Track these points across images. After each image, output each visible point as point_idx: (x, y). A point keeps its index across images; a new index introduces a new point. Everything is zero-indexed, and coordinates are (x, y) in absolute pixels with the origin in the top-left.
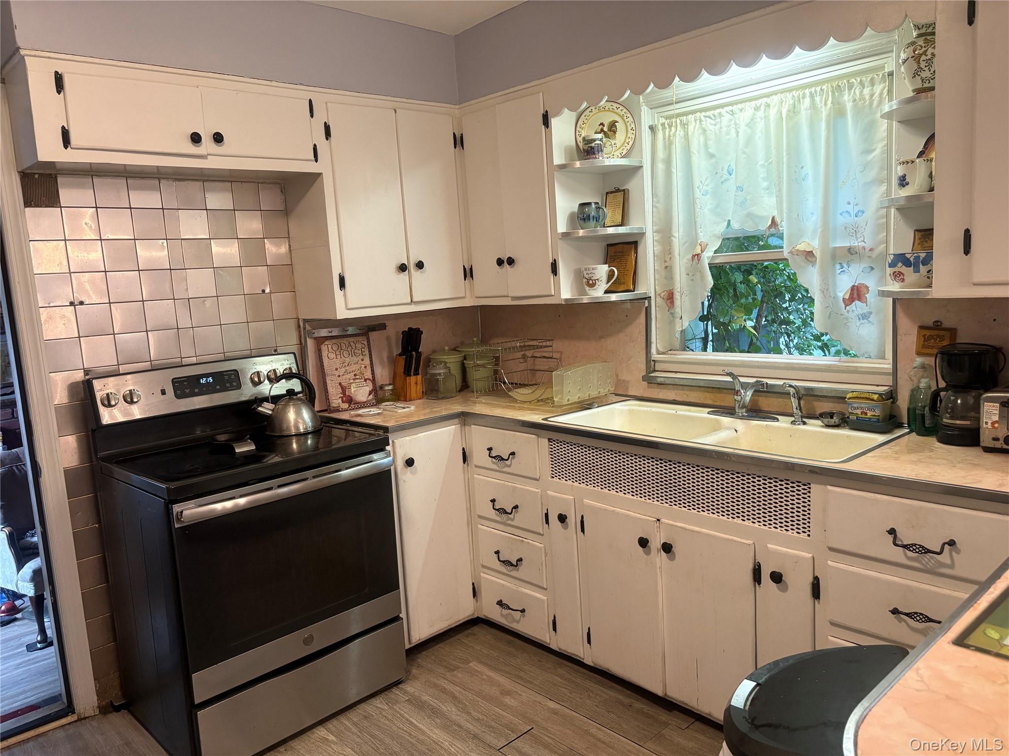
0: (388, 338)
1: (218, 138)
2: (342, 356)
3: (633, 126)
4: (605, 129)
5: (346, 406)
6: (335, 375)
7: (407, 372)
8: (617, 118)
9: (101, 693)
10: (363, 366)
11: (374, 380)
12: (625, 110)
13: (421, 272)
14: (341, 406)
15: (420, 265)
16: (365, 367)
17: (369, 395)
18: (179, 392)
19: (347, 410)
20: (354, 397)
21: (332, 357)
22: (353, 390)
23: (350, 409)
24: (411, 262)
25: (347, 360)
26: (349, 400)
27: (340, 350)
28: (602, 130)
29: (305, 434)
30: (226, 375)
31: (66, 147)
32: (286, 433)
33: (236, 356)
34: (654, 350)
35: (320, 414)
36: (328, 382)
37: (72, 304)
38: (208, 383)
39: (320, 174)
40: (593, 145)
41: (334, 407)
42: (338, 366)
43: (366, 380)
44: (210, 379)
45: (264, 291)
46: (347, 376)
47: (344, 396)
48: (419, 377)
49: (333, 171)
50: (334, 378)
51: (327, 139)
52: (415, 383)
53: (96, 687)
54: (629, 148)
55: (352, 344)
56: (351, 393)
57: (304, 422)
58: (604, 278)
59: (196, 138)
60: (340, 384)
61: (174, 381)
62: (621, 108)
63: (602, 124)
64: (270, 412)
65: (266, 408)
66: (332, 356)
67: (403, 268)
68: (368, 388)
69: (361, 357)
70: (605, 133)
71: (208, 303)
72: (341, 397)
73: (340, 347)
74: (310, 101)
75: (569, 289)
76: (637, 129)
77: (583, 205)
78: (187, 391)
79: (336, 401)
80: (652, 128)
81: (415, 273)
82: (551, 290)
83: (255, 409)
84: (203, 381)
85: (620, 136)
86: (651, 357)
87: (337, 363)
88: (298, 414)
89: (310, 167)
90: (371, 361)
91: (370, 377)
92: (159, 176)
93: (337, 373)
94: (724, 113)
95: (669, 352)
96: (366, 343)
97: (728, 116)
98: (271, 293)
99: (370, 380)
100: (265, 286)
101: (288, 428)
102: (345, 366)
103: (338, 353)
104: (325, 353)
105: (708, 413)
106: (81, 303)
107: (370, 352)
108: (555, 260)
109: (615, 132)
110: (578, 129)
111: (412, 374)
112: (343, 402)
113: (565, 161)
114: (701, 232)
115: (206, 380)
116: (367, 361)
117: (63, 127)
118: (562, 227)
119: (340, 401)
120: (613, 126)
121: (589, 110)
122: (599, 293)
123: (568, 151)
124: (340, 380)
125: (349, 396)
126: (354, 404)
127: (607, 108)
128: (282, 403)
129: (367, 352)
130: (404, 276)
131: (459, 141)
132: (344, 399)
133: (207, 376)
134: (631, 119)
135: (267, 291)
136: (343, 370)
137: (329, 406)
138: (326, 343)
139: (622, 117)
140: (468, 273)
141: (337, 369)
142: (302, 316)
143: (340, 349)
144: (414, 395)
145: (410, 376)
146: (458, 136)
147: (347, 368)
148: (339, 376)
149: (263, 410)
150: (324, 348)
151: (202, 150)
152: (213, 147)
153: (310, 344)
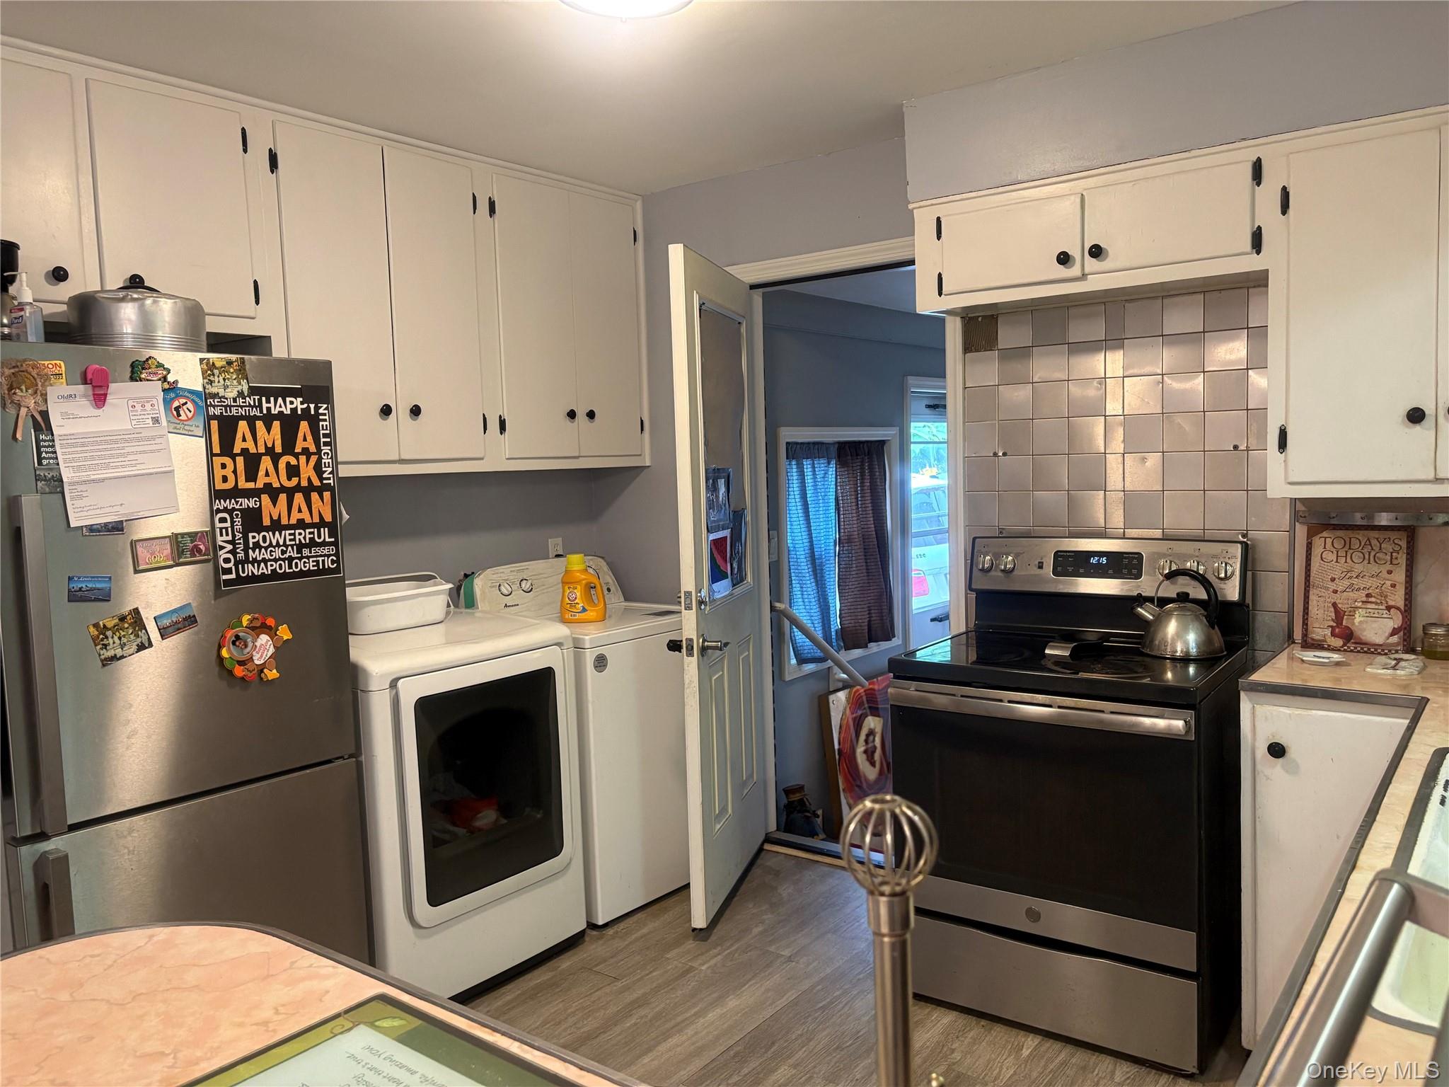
1: (1097, 252)
2: (1349, 560)
6: (1327, 589)
10: (1390, 583)
11: (1407, 612)
14: (1328, 640)
16: (1394, 586)
17: (1392, 634)
18: (1059, 569)
19: (1339, 650)
20: (1357, 632)
21: (1330, 559)
22: (1358, 619)
23: (1345, 650)
25: (1358, 568)
27: (1346, 549)
30: (1126, 558)
32: (1159, 653)
33: (1179, 536)
36: (1314, 598)
37: (995, 454)
38: (1099, 564)
39: (1265, 270)
41: (1313, 639)
42: (1337, 575)
43: (1389, 608)
44: (1104, 560)
45: (1236, 447)
46: (1351, 594)
47: (1337, 626)
50: (1323, 592)
51: (1281, 214)
55: (1376, 542)
56: (1353, 624)
57: (1186, 643)
59: (1064, 259)
60: (1334, 605)
64: (1148, 618)
65: (1145, 612)
66: (1330, 556)
68: (1392, 622)
69: (1389, 567)
71: (1150, 460)
72: (1332, 627)
73: (1348, 545)
74: (1257, 160)
78: (1070, 569)
83: (1133, 608)
84: (1094, 560)
87: (1337, 569)
89: (1252, 263)
90: (1409, 576)
91: (1401, 604)
92: (1104, 300)
93: (1332, 586)
96: (1402, 543)
99: (1398, 609)
100: (1240, 440)
101: (1163, 646)
102: (1350, 578)
103: (1342, 553)
104: (1317, 550)
106: (1005, 455)
107: (1410, 561)
112: (1333, 634)
115: (1099, 560)
116: (1400, 576)
117: (939, 274)
119: (1328, 632)
124: (1336, 598)
125: (1347, 628)
126: (1355, 643)
128: (1168, 607)
129: (1403, 560)
132: (1337, 630)
133: (1102, 555)
136: (1346, 583)
137: (1306, 636)
138: (1325, 534)
141: (1333, 580)
143: (1347, 546)
147: (1355, 581)
148: (1335, 592)
149: (1143, 612)
150: (1318, 542)
151: (1075, 271)
152: (1091, 264)
153: (1301, 531)
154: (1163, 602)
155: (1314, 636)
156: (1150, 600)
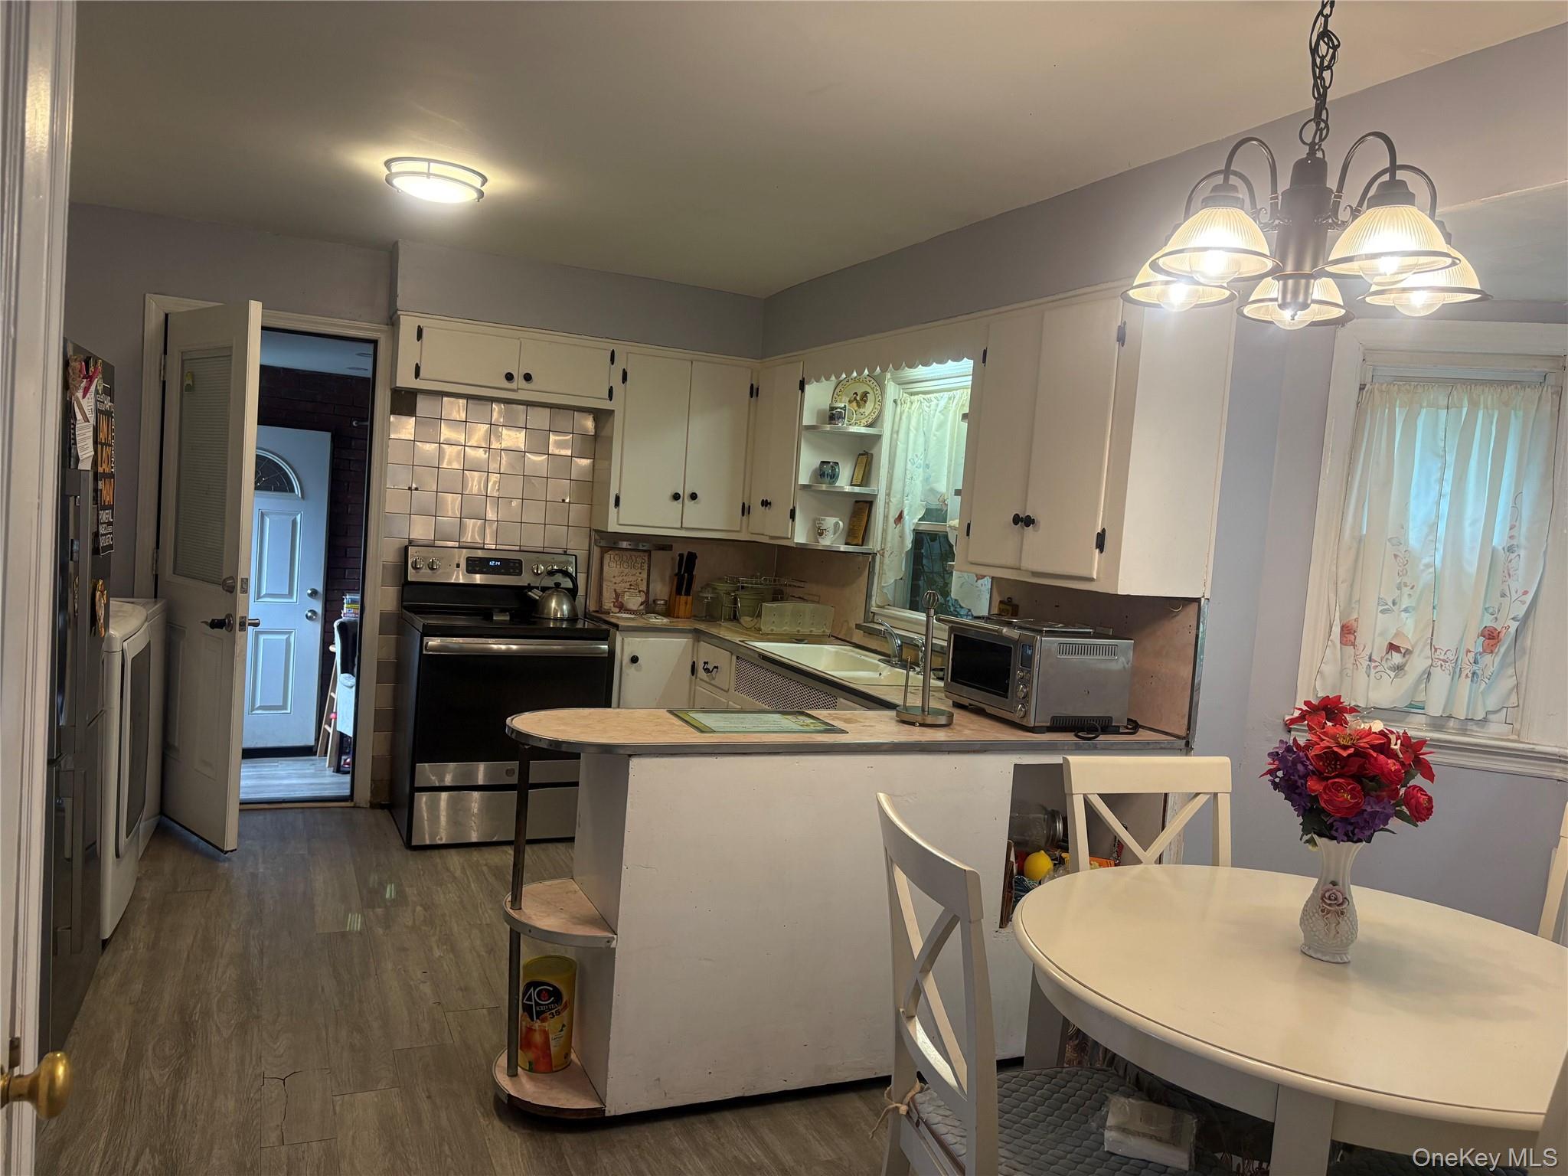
0: (673, 559)
1: (528, 377)
2: (622, 567)
3: (880, 398)
4: (858, 398)
5: (617, 610)
6: (611, 582)
7: (679, 592)
8: (869, 390)
9: (374, 792)
10: (640, 579)
11: (647, 593)
12: (876, 384)
13: (695, 503)
14: (613, 609)
15: (694, 496)
16: (642, 580)
17: (641, 605)
18: (470, 568)
19: (618, 615)
20: (625, 605)
21: (612, 566)
22: (626, 597)
23: (621, 615)
24: (686, 492)
25: (626, 571)
26: (622, 608)
27: (620, 561)
28: (855, 399)
29: (562, 620)
30: (510, 562)
31: (416, 378)
32: (545, 616)
34: (873, 603)
35: (593, 614)
36: (605, 587)
37: (410, 488)
38: (495, 566)
39: (613, 411)
40: (834, 412)
42: (615, 574)
43: (640, 591)
44: (498, 564)
45: (564, 501)
46: (623, 584)
47: (616, 602)
48: (690, 598)
49: (625, 410)
50: (610, 584)
51: (623, 383)
52: (684, 603)
53: (371, 785)
54: (874, 417)
55: (633, 557)
56: (624, 599)
57: (562, 611)
58: (831, 530)
59: (509, 377)
60: (615, 590)
61: (468, 559)
62: (873, 381)
63: (856, 393)
64: (537, 598)
65: (535, 595)
66: (613, 564)
67: (676, 497)
68: (641, 599)
69: (640, 571)
70: (857, 402)
71: (514, 503)
72: (614, 602)
73: (621, 559)
74: (613, 351)
75: (805, 535)
76: (882, 402)
77: (823, 463)
78: (475, 569)
79: (608, 604)
80: (895, 401)
81: (689, 503)
82: (788, 534)
83: (527, 593)
84: (492, 563)
85: (869, 407)
86: (870, 608)
87: (616, 571)
88: (559, 604)
89: (605, 405)
90: (649, 575)
91: (645, 589)
92: (492, 399)
93: (614, 580)
94: (933, 399)
95: (887, 607)
96: (646, 559)
97: (935, 401)
98: (570, 503)
99: (643, 592)
100: (566, 496)
101: (549, 613)
102: (622, 576)
103: (618, 563)
104: (606, 561)
105: (879, 660)
106: (416, 489)
107: (649, 567)
108: (794, 508)
109: (865, 402)
110: (835, 395)
111: (683, 593)
112: (614, 606)
113: (817, 422)
114: (907, 500)
115: (495, 564)
116: (644, 575)
117: (417, 364)
118: (804, 479)
119: (612, 605)
120: (865, 394)
121: (847, 380)
122: (827, 542)
123: (820, 414)
124: (615, 587)
125: (621, 602)
126: (626, 611)
127: (861, 380)
128: (550, 592)
129: (646, 567)
130: (678, 504)
131: (754, 392)
132: (616, 604)
133: (496, 560)
134: (879, 392)
135: (567, 501)
136: (621, 578)
137: (601, 607)
138: (609, 553)
139: (873, 389)
140: (745, 510)
141: (614, 577)
142: (593, 527)
144: (681, 613)
145: (681, 595)
146: (755, 387)
147: (624, 578)
148: (615, 583)
149: (533, 595)
150: (607, 557)
151: (513, 385)
152: (523, 383)
153: (596, 551)
154: (544, 589)
155: (606, 608)
156: (537, 588)
